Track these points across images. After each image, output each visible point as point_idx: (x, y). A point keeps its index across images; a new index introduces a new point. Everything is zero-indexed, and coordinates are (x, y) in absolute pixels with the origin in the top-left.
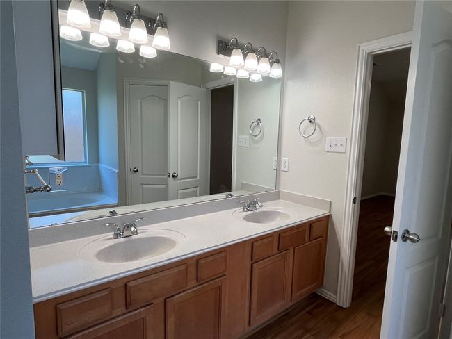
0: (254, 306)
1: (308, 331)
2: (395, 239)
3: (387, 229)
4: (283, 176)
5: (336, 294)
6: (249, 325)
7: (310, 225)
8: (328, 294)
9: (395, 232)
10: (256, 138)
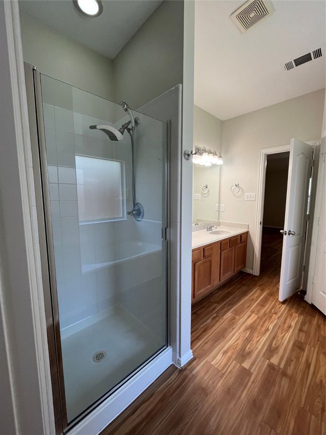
0: (222, 271)
1: (243, 285)
2: (286, 234)
3: (281, 231)
4: (221, 214)
5: (253, 270)
6: (220, 281)
7: (241, 235)
8: (249, 271)
9: (285, 231)
10: (206, 195)
